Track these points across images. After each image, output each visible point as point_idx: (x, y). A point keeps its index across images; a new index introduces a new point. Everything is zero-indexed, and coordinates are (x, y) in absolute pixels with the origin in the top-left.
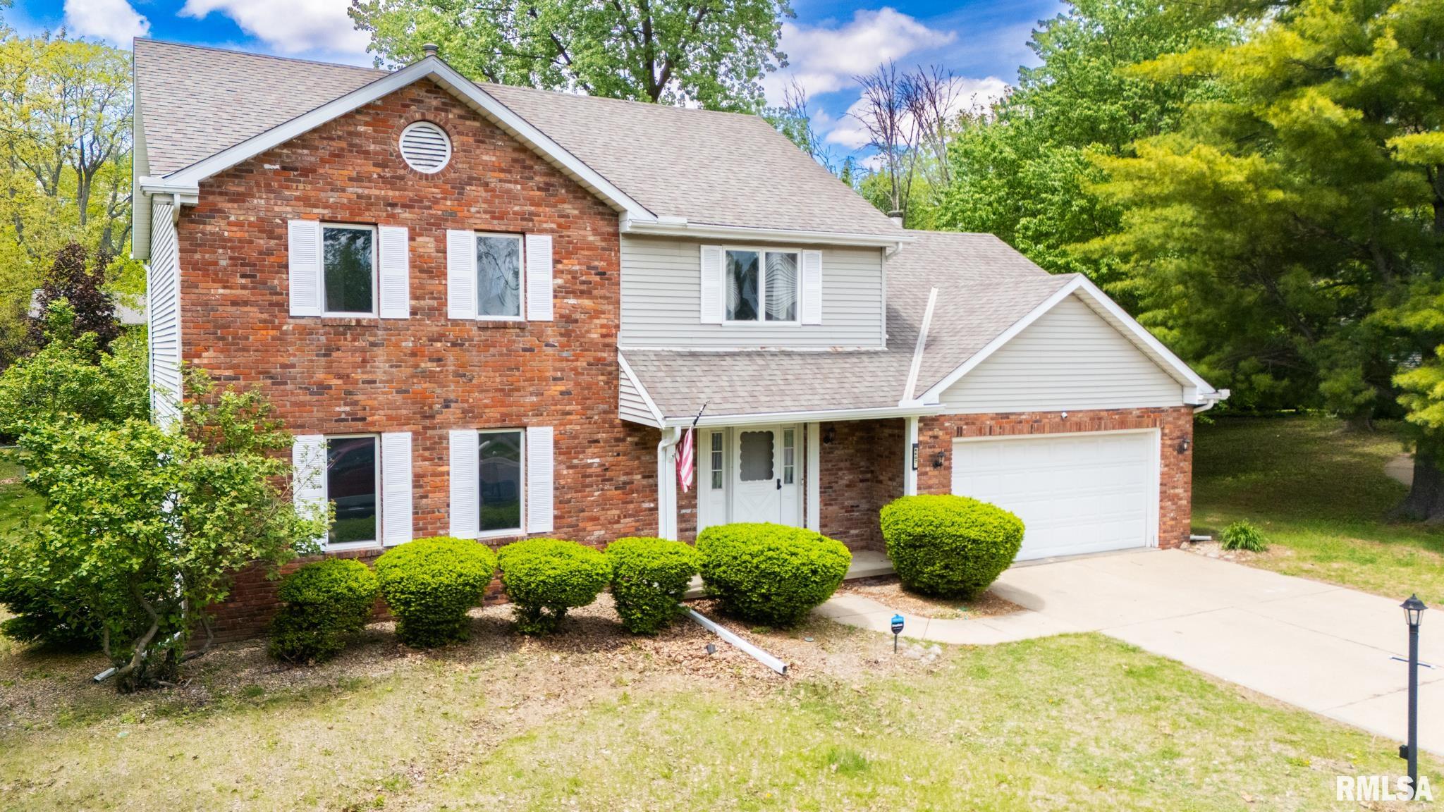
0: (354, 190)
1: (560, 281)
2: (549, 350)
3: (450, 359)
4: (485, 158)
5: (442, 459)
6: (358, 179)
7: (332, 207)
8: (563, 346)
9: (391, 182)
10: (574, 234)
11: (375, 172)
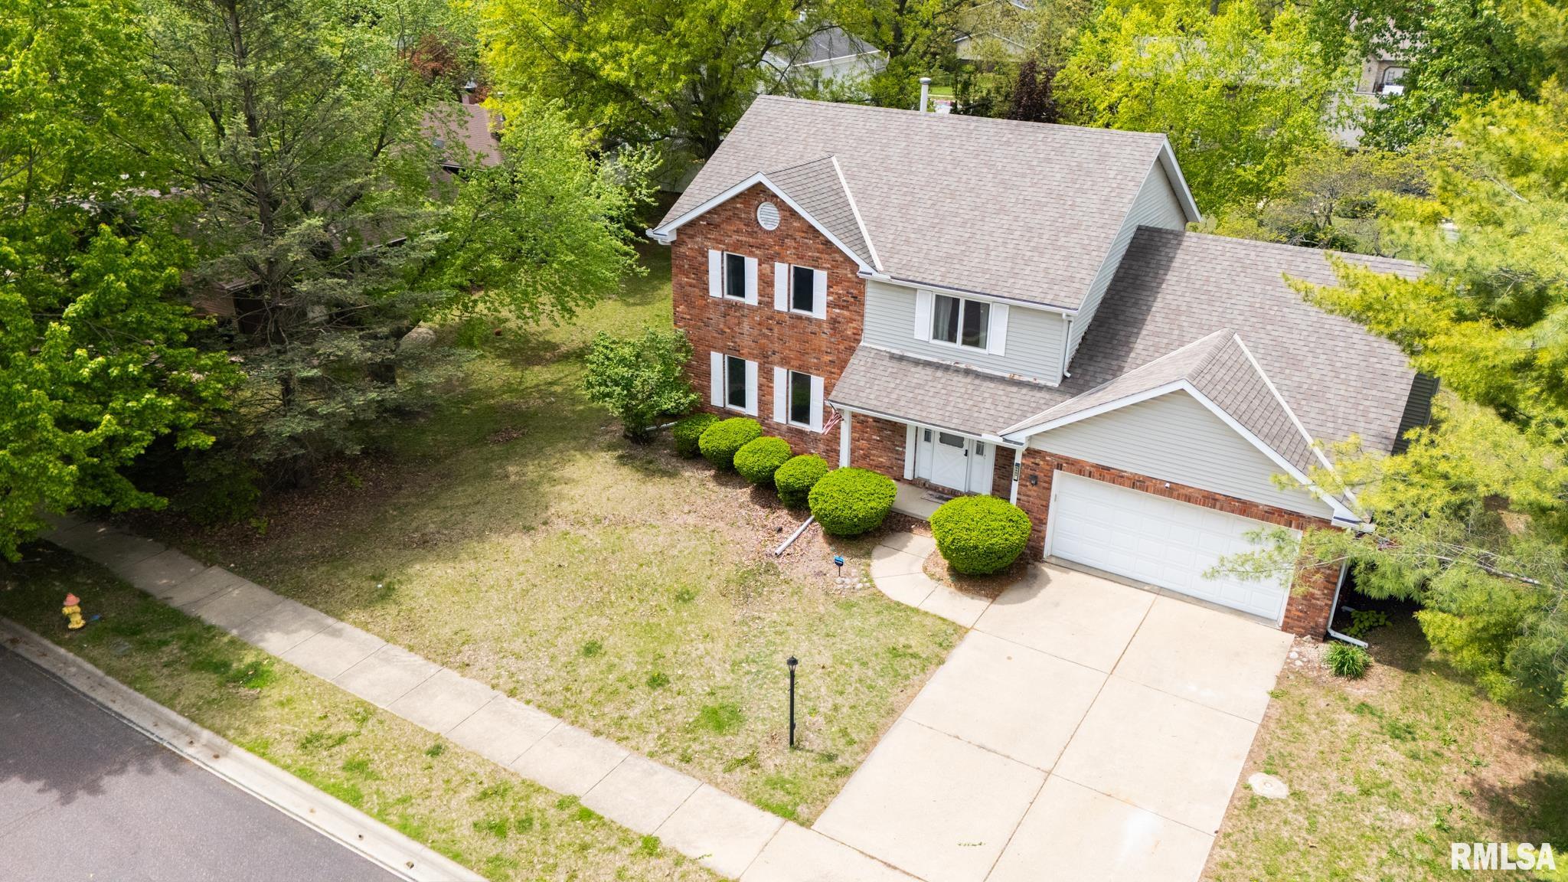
0: (735, 237)
1: (831, 298)
2: (824, 336)
3: (776, 330)
4: (795, 224)
5: (771, 380)
6: (737, 231)
7: (727, 245)
8: (831, 335)
9: (750, 234)
10: (841, 271)
11: (744, 229)
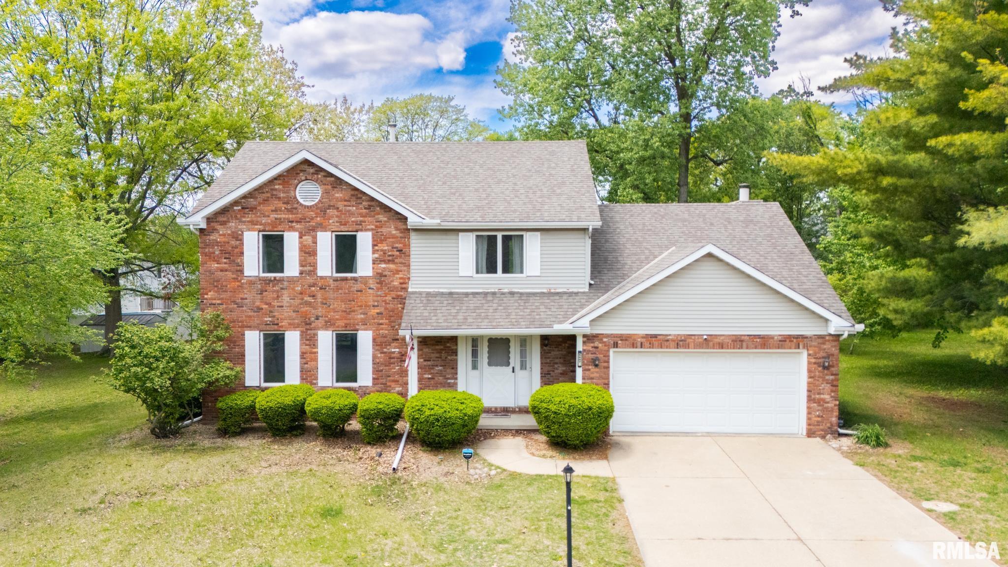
0: (273, 216)
1: (376, 255)
2: (371, 291)
3: (319, 296)
4: (337, 195)
5: (315, 345)
6: (275, 211)
7: (264, 225)
8: (378, 289)
9: (290, 211)
10: (384, 230)
11: (283, 207)
